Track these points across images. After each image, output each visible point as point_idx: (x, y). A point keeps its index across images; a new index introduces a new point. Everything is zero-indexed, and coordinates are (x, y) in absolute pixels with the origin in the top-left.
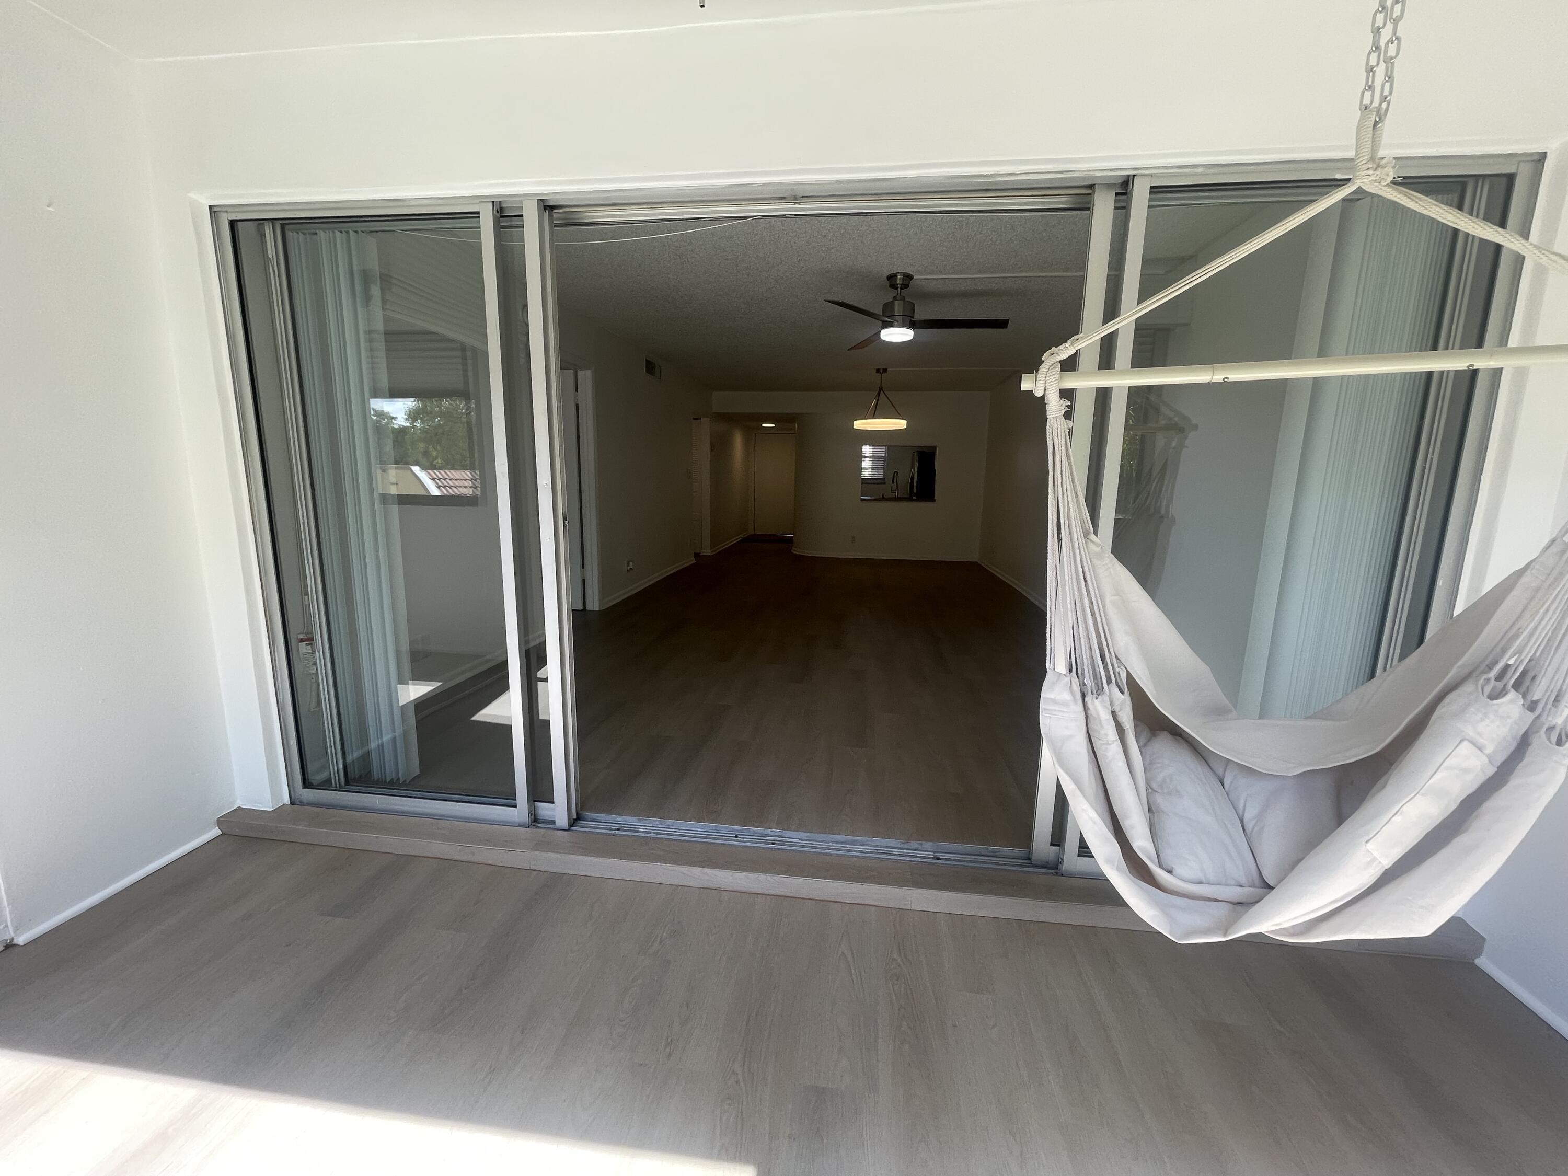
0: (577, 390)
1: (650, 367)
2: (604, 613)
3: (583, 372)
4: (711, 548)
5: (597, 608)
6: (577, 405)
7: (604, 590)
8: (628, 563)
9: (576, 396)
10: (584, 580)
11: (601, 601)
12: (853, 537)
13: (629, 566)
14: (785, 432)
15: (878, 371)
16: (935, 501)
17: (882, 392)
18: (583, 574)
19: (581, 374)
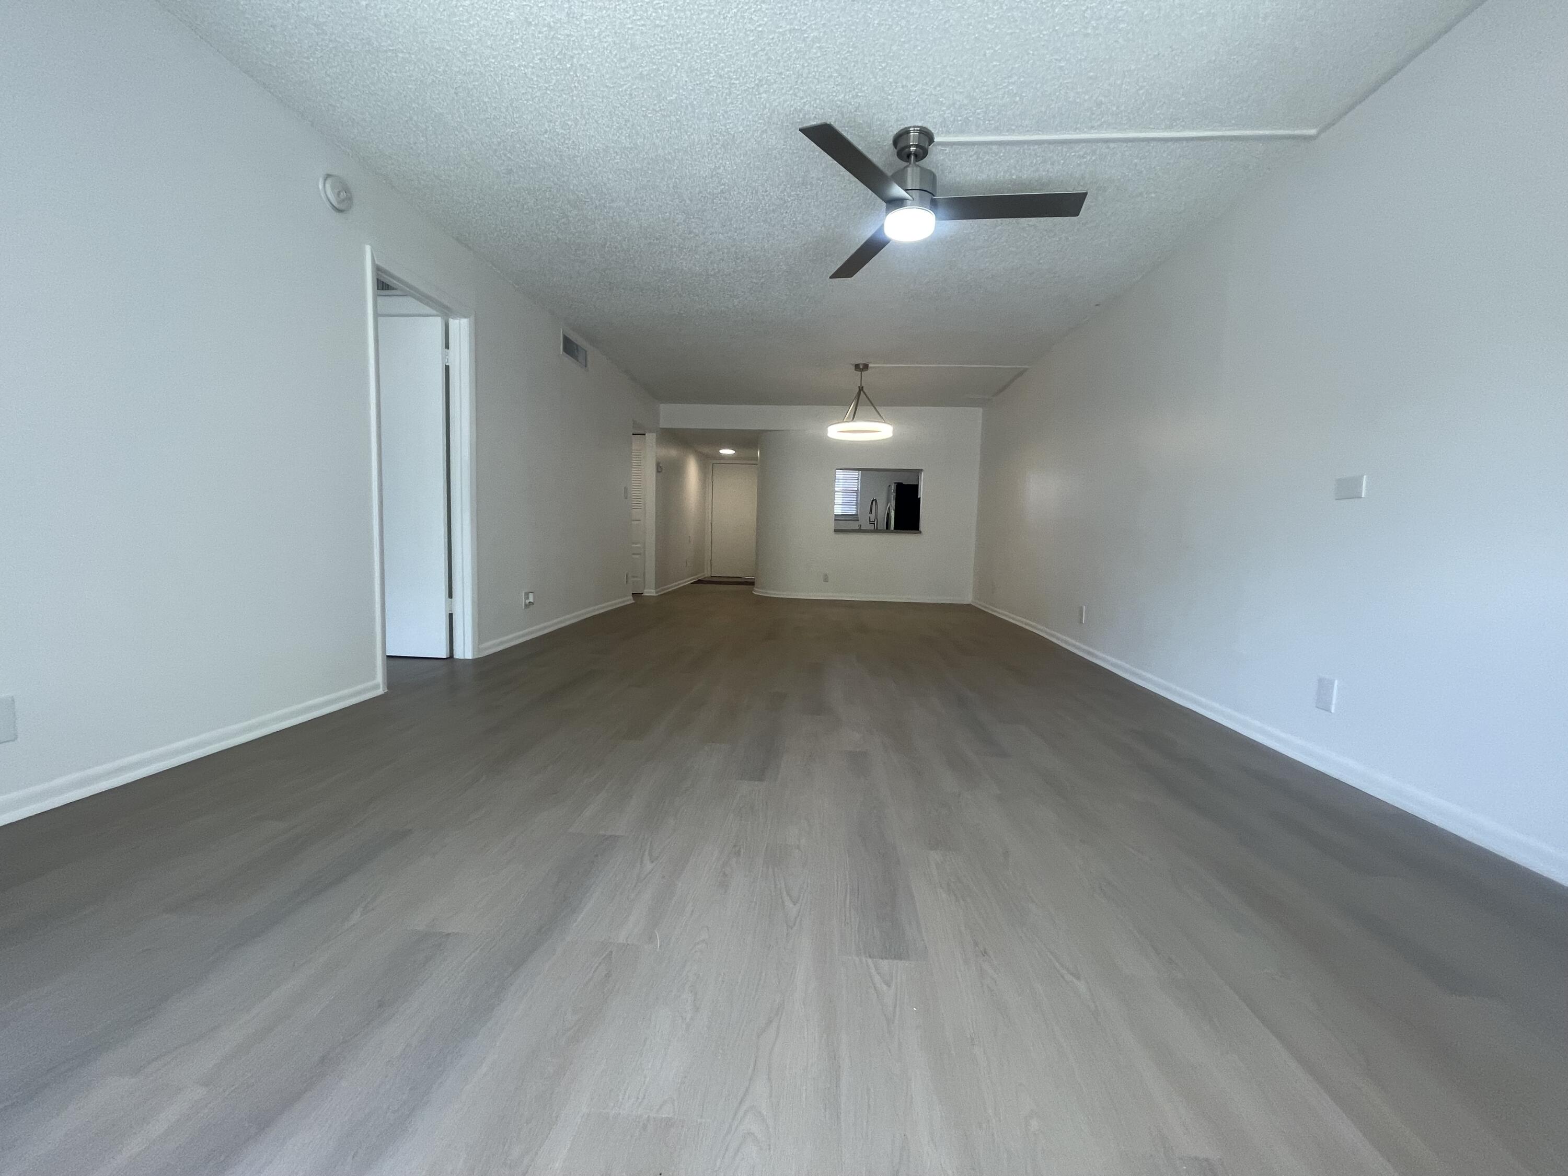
0: (447, 347)
1: (570, 347)
2: (477, 663)
3: (457, 321)
4: (656, 588)
5: (469, 656)
6: (447, 368)
7: (481, 632)
8: (527, 594)
9: (445, 357)
10: (451, 616)
11: (476, 648)
12: (826, 575)
13: (528, 598)
14: (745, 462)
15: (857, 367)
16: (921, 532)
17: (862, 392)
18: (450, 606)
19: (454, 323)
